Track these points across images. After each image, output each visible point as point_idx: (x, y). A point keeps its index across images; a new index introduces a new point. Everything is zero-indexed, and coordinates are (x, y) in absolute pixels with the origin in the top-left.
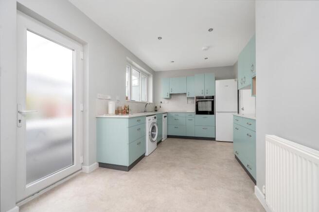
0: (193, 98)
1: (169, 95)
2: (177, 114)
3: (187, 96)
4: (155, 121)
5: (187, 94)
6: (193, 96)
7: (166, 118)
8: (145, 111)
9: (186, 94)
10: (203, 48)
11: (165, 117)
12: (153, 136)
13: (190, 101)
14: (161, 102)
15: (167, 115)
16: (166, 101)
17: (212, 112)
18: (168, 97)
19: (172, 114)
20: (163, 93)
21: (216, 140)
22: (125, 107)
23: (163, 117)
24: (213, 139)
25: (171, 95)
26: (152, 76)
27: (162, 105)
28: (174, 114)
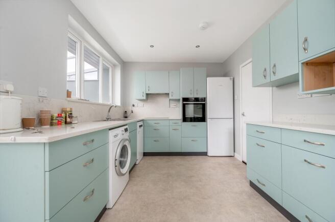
0: (179, 100)
1: (145, 95)
2: (157, 121)
3: (171, 97)
4: (127, 135)
5: (170, 95)
6: (178, 98)
7: (142, 127)
8: (108, 119)
9: (168, 94)
10: (201, 25)
11: (140, 126)
12: (122, 164)
13: (173, 104)
14: (134, 106)
15: (144, 123)
16: (141, 104)
17: (203, 119)
18: (145, 98)
19: (149, 121)
20: (137, 92)
21: (209, 154)
22: (63, 111)
23: (138, 127)
24: (205, 154)
25: (147, 95)
26: (120, 66)
27: (134, 109)
28: (152, 123)
